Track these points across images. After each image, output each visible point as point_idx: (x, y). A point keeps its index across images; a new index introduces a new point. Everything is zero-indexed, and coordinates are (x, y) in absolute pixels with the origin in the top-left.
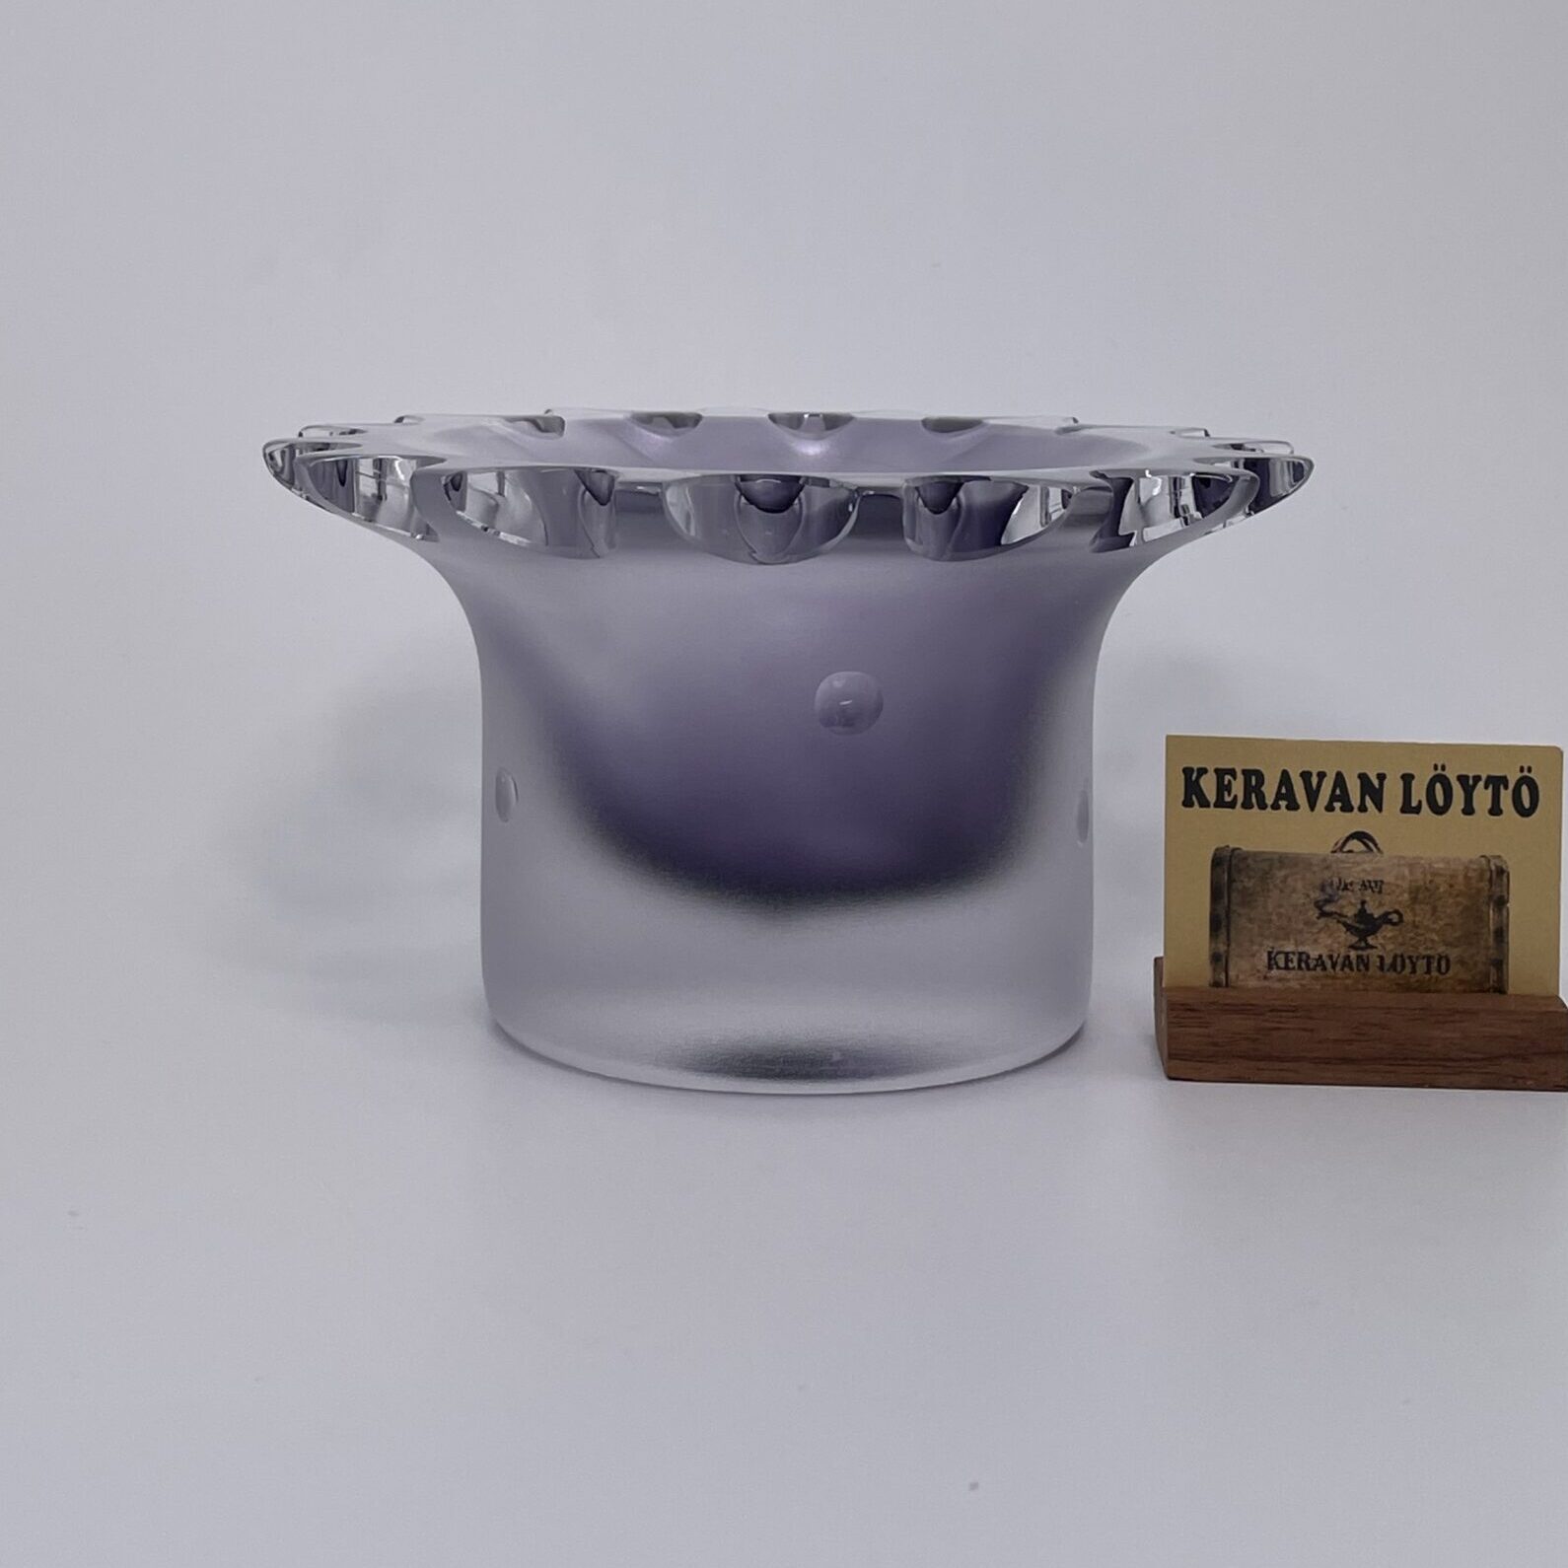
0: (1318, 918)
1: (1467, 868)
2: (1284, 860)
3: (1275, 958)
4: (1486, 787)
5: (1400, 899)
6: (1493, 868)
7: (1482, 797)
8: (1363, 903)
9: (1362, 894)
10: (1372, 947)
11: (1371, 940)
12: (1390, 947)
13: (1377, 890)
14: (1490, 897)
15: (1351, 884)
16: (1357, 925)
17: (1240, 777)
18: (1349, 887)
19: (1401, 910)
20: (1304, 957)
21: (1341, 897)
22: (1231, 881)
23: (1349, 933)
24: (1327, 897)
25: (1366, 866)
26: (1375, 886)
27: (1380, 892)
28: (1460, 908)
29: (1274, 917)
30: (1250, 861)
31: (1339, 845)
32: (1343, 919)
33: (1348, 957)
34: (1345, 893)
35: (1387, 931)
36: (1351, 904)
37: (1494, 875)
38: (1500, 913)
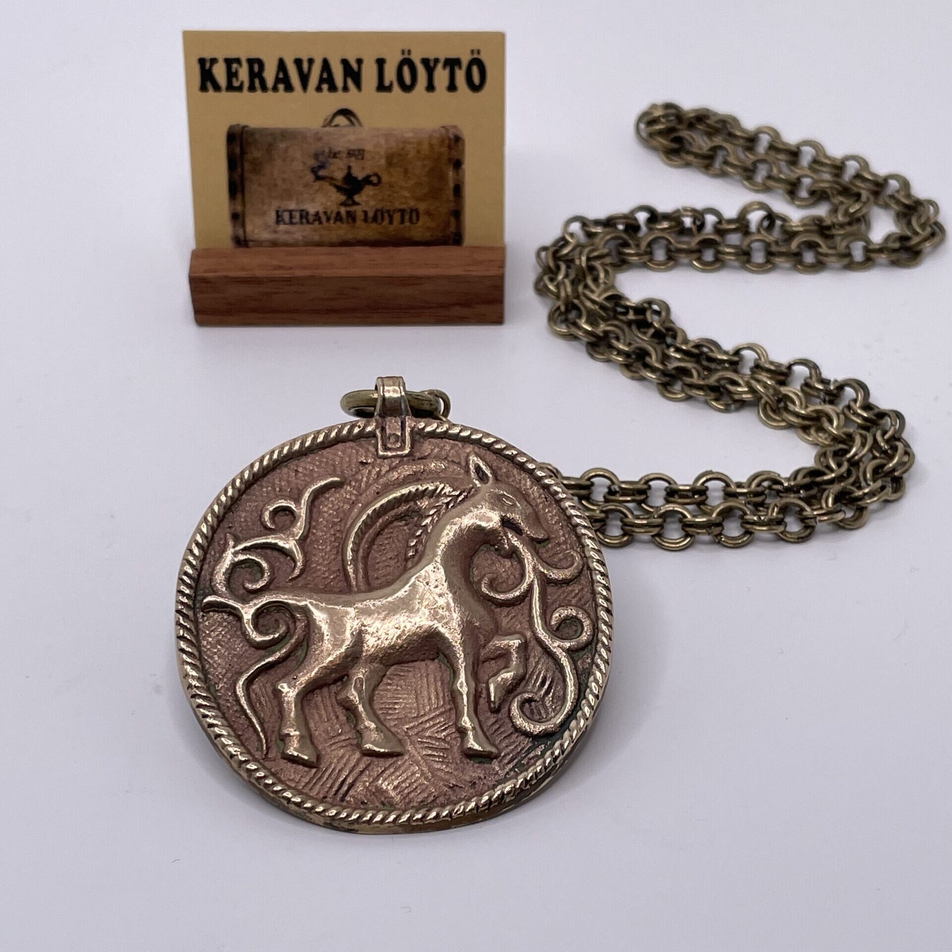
0: (314, 182)
1: (430, 137)
2: (285, 135)
3: (282, 216)
4: (444, 67)
5: (378, 164)
6: (452, 136)
7: (441, 76)
8: (349, 168)
9: (349, 161)
10: (358, 204)
11: (357, 198)
12: (372, 203)
13: (360, 157)
14: (450, 160)
15: (339, 152)
16: (345, 186)
17: (245, 66)
18: (337, 155)
19: (380, 174)
20: (304, 213)
21: (331, 164)
22: (243, 153)
23: (339, 194)
24: (320, 164)
25: (352, 137)
26: (357, 154)
27: (362, 159)
28: (427, 169)
29: (279, 182)
30: (257, 136)
31: (328, 120)
32: (334, 182)
33: (338, 213)
34: (335, 160)
35: (368, 190)
36: (339, 169)
37: (453, 143)
38: (458, 174)
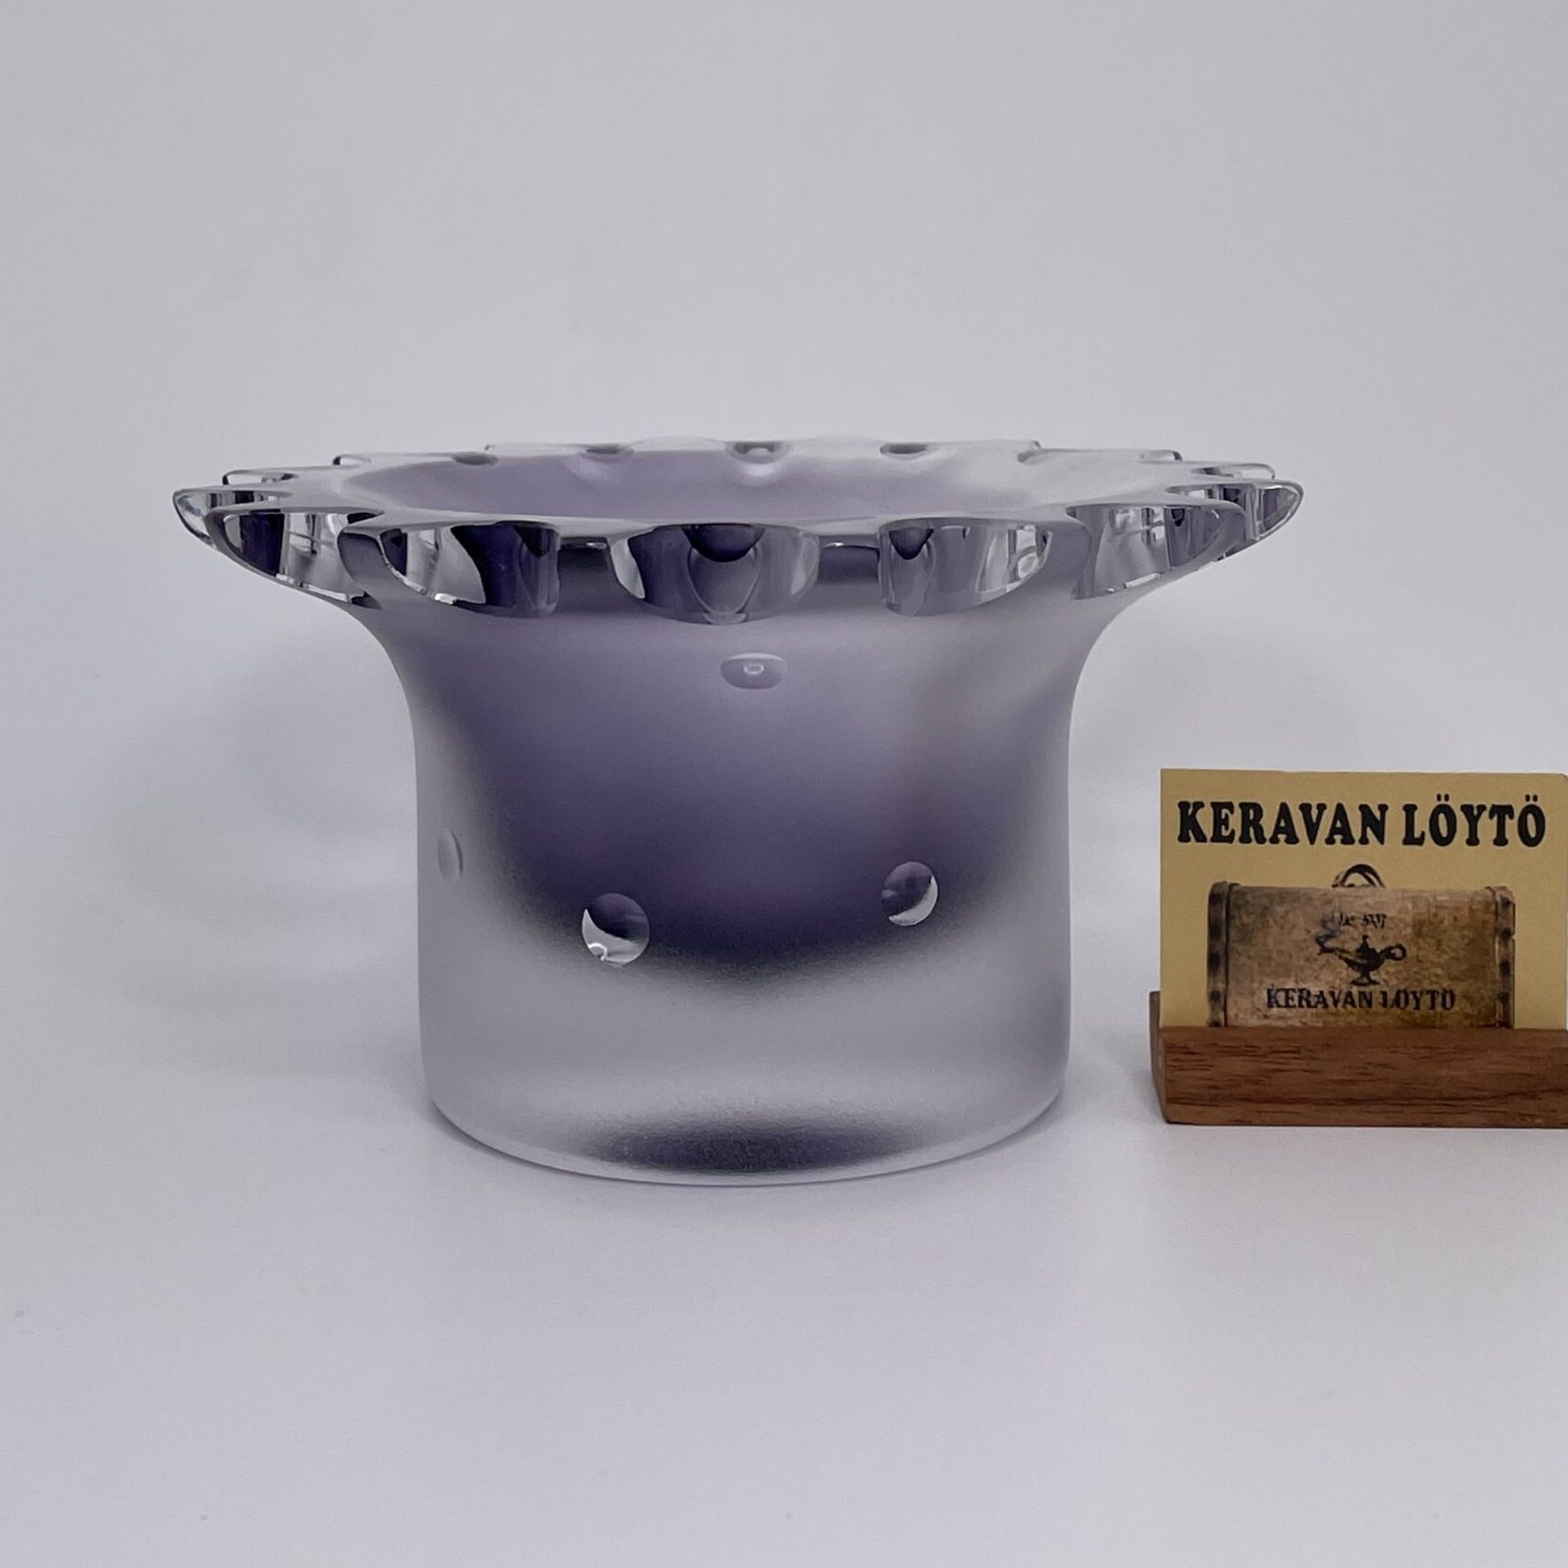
0: (1319, 954)
1: (1472, 900)
2: (1283, 895)
3: (1275, 997)
4: (1491, 817)
5: (1403, 933)
6: (1498, 899)
7: (1487, 826)
8: (1365, 937)
9: (1365, 930)
10: (1374, 983)
11: (1373, 976)
12: (1394, 982)
13: (1379, 925)
14: (1496, 930)
15: (1353, 918)
16: (1359, 961)
17: (1238, 811)
18: (1350, 922)
19: (1404, 944)
20: (1305, 994)
21: (1342, 933)
22: (1229, 917)
23: (1350, 969)
24: (1328, 932)
25: (1371, 901)
26: (1377, 920)
27: (1383, 926)
28: (1466, 941)
29: (1274, 955)
30: (1249, 898)
31: (1341, 878)
32: (1345, 955)
33: (1349, 994)
34: (1346, 927)
35: (1389, 966)
36: (1354, 939)
37: (1500, 907)
38: (1506, 946)
